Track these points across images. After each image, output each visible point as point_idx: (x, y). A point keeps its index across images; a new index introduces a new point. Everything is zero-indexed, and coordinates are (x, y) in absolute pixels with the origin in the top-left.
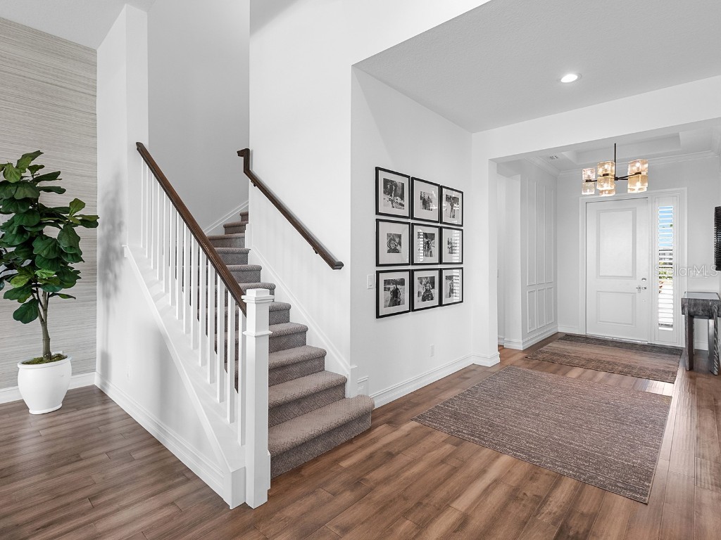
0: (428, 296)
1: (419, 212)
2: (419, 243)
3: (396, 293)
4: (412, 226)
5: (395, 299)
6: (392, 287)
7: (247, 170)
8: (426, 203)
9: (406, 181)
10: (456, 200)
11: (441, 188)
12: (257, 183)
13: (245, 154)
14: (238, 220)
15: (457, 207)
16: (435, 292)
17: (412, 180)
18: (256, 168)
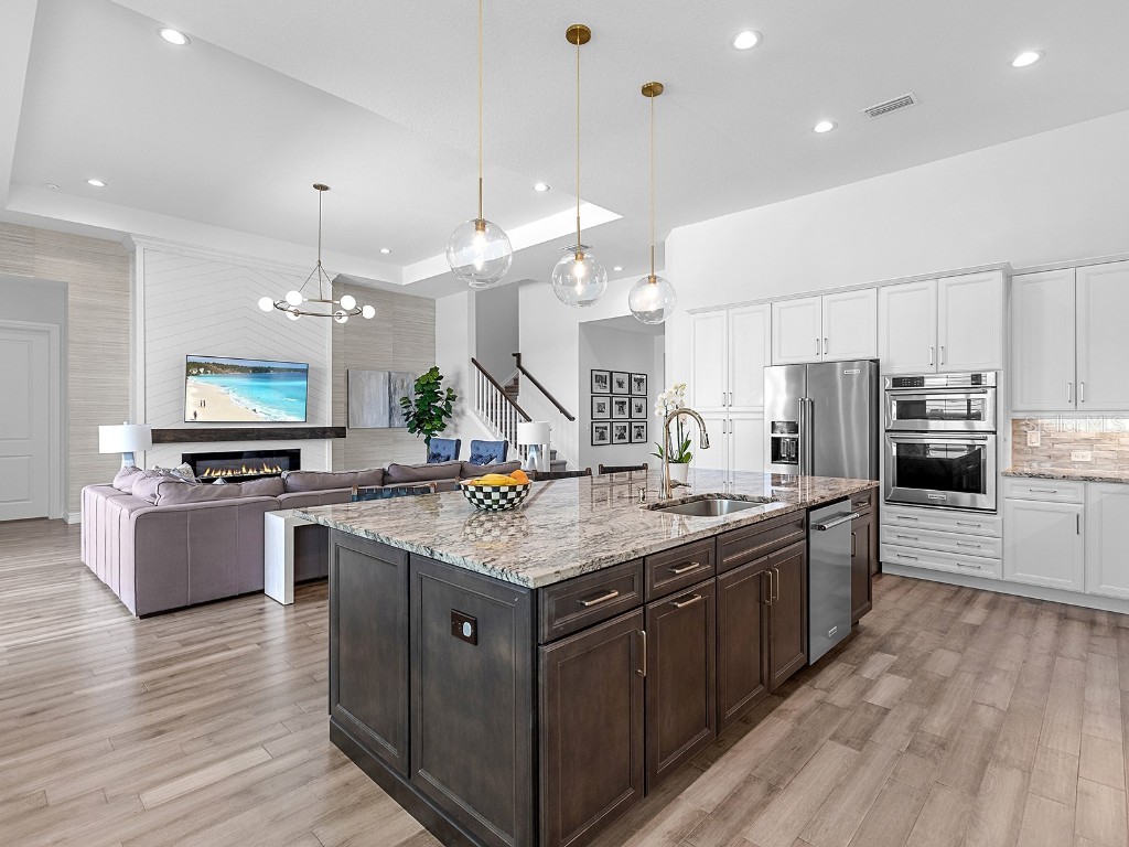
0: (621, 437)
1: (616, 389)
2: (616, 407)
3: (602, 434)
4: (611, 398)
5: (602, 437)
6: (600, 430)
7: (519, 366)
8: (620, 384)
9: (608, 374)
10: (642, 380)
11: (630, 375)
12: (524, 372)
13: (518, 356)
14: (512, 383)
15: (643, 387)
16: (627, 435)
17: (611, 373)
18: (522, 365)
